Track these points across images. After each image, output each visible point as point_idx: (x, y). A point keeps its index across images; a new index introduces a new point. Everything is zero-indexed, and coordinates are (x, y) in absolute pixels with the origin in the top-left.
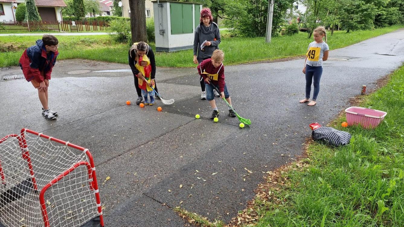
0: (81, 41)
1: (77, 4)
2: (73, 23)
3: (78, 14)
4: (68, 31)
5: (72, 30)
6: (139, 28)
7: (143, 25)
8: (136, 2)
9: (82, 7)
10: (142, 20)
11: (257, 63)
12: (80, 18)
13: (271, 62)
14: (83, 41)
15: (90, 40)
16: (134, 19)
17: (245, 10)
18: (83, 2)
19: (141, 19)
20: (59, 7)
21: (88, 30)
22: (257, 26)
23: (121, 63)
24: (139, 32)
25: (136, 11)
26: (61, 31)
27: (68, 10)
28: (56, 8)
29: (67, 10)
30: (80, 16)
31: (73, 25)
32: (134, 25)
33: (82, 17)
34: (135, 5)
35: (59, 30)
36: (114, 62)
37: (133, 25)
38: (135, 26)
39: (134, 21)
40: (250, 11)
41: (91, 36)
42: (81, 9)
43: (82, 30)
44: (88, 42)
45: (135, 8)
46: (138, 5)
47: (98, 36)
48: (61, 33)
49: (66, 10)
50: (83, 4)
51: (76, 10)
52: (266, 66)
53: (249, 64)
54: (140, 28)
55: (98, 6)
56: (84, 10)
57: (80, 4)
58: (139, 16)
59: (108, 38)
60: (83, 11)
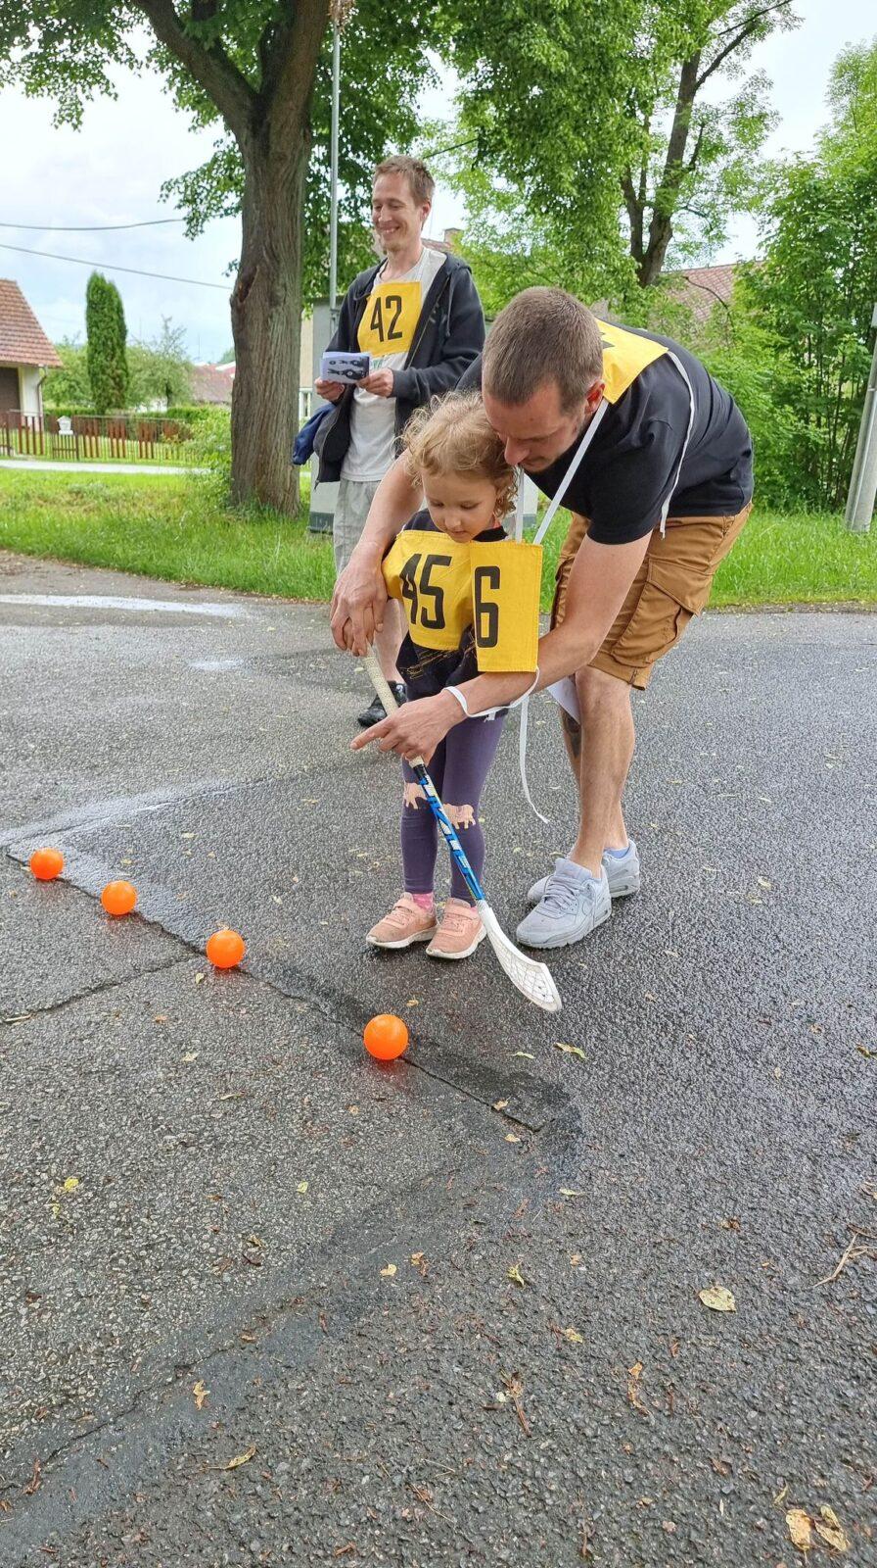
0: (71, 492)
1: (101, 358)
2: (61, 426)
3: (100, 396)
4: (42, 453)
5: (56, 454)
6: (263, 434)
7: (283, 419)
8: (261, 317)
9: (119, 372)
10: (282, 396)
11: (783, 612)
12: (107, 411)
13: (861, 612)
14: (78, 493)
15: (108, 492)
16: (245, 390)
17: (765, 388)
18: (123, 352)
19: (276, 389)
20: (34, 368)
21: (117, 455)
22: (815, 467)
23: (132, 570)
24: (264, 452)
25: (255, 355)
26: (14, 453)
27: (78, 383)
28: (21, 372)
29: (73, 383)
30: (109, 404)
31: (61, 432)
32: (245, 415)
33: (116, 411)
34: (255, 330)
35: (9, 448)
36: (106, 566)
37: (241, 420)
38: (245, 422)
39: (245, 397)
40: (786, 396)
41: (119, 474)
42: (114, 379)
43: (94, 455)
44: (97, 497)
45: (255, 343)
46: (266, 328)
47: (144, 476)
48: (15, 459)
49: (71, 387)
50: (124, 361)
51: (98, 380)
52: (831, 627)
53: (743, 611)
54: (266, 433)
55: (185, 374)
56: (125, 383)
57: (112, 358)
58: (266, 380)
59: (180, 488)
60: (119, 386)
